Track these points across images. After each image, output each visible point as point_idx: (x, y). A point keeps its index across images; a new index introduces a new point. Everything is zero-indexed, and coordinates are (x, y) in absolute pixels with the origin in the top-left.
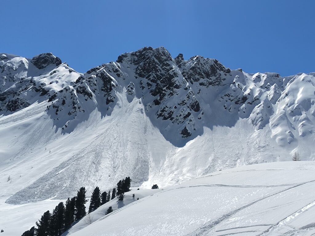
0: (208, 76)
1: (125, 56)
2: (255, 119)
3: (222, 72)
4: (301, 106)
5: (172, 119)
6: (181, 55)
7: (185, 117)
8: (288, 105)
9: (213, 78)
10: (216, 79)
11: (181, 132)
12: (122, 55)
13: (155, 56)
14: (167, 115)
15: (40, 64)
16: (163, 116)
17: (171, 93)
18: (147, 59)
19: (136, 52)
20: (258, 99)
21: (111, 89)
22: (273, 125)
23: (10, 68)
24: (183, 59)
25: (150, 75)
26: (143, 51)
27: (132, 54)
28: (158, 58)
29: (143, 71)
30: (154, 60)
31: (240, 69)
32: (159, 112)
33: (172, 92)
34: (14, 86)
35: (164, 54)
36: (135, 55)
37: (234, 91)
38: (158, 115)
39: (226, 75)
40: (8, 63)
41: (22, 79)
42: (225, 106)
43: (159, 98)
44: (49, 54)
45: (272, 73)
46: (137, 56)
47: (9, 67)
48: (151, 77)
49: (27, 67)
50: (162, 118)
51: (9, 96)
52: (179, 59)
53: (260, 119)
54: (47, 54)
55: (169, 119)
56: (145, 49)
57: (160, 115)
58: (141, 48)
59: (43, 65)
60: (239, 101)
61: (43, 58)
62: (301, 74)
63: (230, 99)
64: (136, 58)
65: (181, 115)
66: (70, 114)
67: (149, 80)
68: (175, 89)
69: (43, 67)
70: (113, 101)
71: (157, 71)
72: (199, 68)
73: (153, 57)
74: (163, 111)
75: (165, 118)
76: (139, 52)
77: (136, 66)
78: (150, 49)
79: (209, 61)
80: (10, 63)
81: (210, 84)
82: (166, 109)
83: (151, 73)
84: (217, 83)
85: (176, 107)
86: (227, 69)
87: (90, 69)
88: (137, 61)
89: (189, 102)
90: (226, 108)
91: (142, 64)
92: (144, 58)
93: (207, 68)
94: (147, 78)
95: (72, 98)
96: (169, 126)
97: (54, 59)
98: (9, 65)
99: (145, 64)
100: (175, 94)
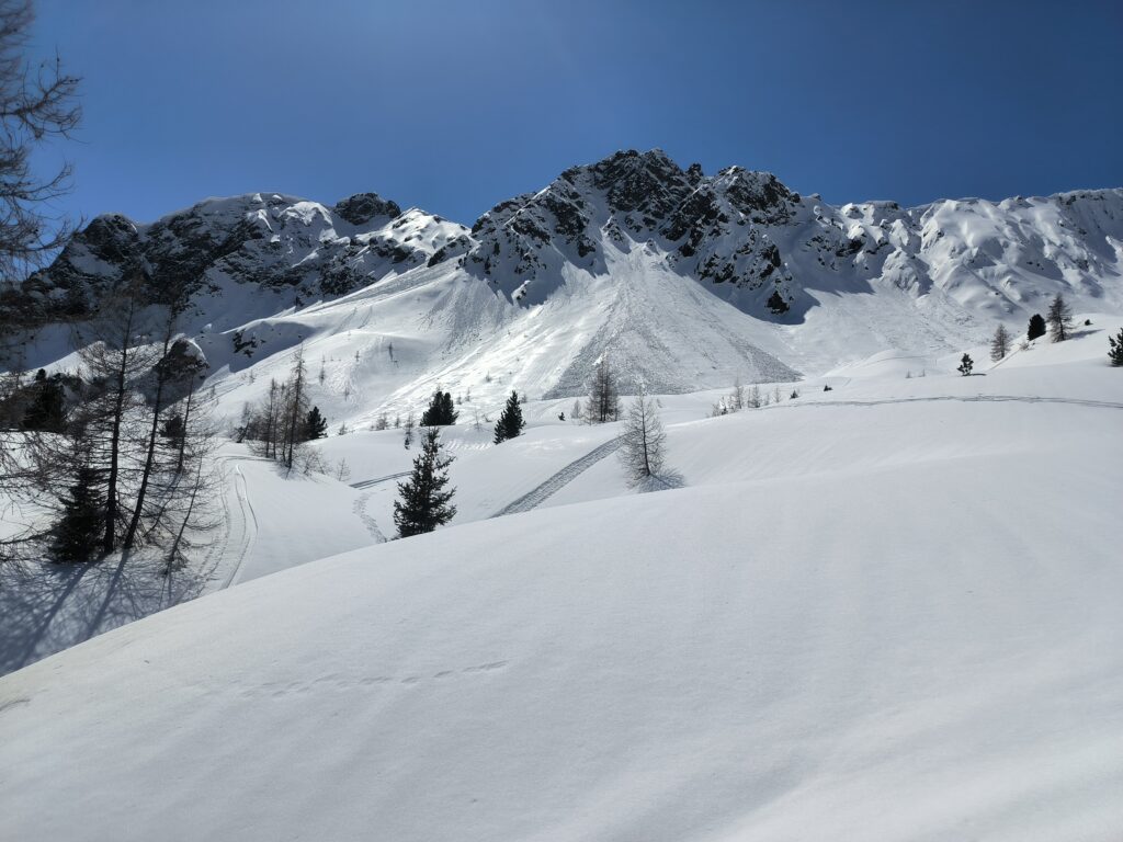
0: (763, 205)
1: (577, 172)
2: (900, 279)
3: (785, 200)
4: (984, 252)
5: (734, 280)
6: (697, 167)
7: (763, 276)
8: (957, 251)
9: (773, 211)
10: (780, 212)
11: (766, 304)
12: (570, 171)
13: (648, 166)
14: (722, 274)
15: (355, 215)
16: (711, 275)
17: (715, 231)
18: (632, 173)
19: (598, 164)
20: (887, 243)
21: (581, 227)
22: (949, 285)
23: (297, 222)
24: (702, 174)
25: (645, 205)
26: (614, 161)
27: (590, 170)
28: (658, 171)
29: (626, 196)
30: (647, 175)
31: (816, 195)
32: (702, 269)
33: (716, 227)
34: (313, 255)
35: (666, 162)
36: (597, 168)
37: (827, 232)
38: (700, 273)
39: (793, 206)
40: (290, 211)
41: (326, 242)
42: (820, 260)
43: (690, 242)
44: (372, 196)
45: (883, 203)
46: (601, 172)
47: (293, 218)
48: (651, 207)
49: (330, 222)
50: (712, 279)
51: (307, 274)
52: (693, 174)
53: (914, 277)
54: (368, 195)
55: (728, 280)
56: (619, 155)
57: (706, 274)
58: (609, 156)
59: (363, 217)
60: (843, 250)
61: (361, 203)
62: (944, 202)
63: (825, 247)
64: (600, 176)
65: (752, 272)
66: (519, 271)
67: (646, 212)
68: (721, 224)
69: (362, 222)
70: (594, 250)
71: (660, 194)
72: (746, 189)
73: (644, 168)
74: (710, 265)
75: (718, 280)
76: (605, 163)
77: (607, 190)
78: (633, 153)
79: (759, 178)
80: (294, 211)
81: (771, 221)
82: (716, 261)
83: (647, 200)
84: (783, 220)
85: (735, 258)
86: (794, 193)
87: (499, 204)
88: (603, 181)
89: (758, 249)
90: (823, 264)
91: (620, 184)
92: (622, 172)
93: (758, 189)
94: (639, 210)
95: (510, 241)
96: (734, 293)
97: (382, 204)
98: (293, 215)
99: (628, 183)
100: (723, 233)
